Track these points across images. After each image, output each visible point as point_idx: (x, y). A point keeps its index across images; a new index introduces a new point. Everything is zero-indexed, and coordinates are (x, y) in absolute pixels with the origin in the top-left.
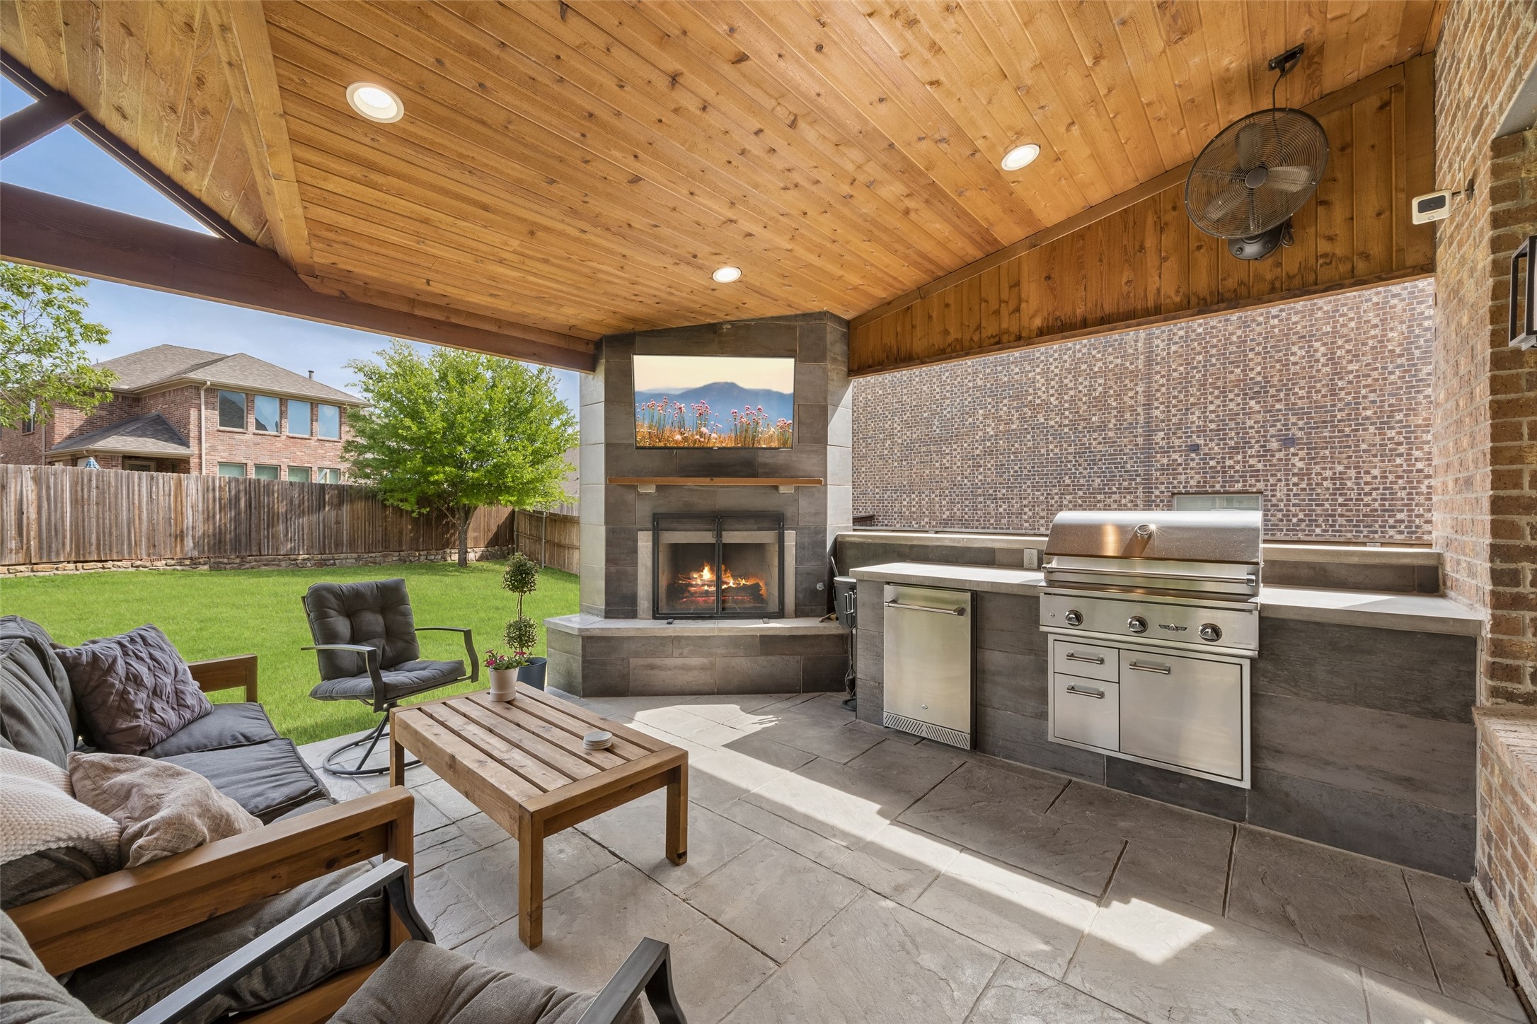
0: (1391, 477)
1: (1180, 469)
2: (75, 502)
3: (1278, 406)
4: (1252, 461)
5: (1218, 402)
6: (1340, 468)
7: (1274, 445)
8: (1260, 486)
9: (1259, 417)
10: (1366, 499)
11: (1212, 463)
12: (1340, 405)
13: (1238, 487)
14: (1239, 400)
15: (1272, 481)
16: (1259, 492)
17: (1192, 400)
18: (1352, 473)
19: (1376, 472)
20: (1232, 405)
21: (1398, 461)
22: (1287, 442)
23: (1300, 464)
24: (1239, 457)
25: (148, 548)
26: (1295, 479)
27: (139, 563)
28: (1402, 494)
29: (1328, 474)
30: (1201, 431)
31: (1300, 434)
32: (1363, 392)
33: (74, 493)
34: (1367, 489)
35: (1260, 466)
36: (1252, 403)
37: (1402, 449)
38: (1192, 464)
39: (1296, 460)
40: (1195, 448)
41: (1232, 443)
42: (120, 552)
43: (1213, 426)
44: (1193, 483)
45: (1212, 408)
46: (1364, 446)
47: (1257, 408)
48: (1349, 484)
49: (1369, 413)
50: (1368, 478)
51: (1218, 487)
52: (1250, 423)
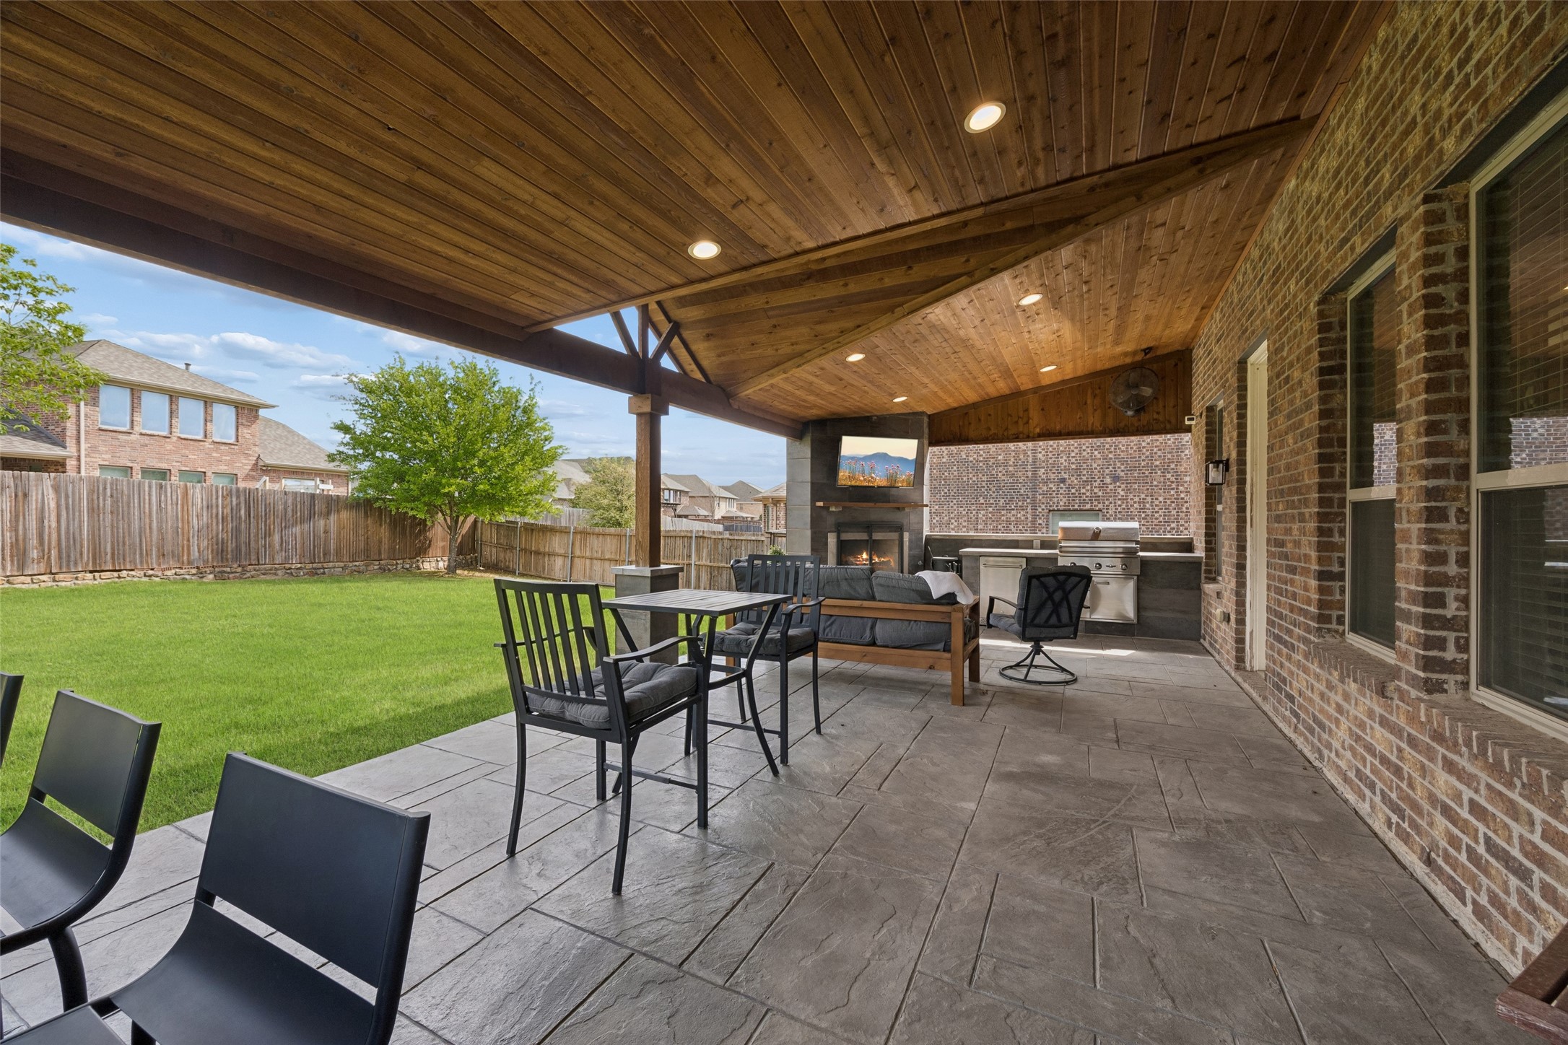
0: (1169, 502)
1: (1054, 494)
2: (92, 510)
3: (1110, 456)
4: (1096, 490)
5: (1076, 451)
6: (1143, 496)
7: (1108, 480)
8: (1100, 506)
9: (1100, 462)
10: (1157, 515)
11: (1073, 491)
12: (1143, 457)
13: (1088, 506)
14: (1089, 450)
15: (1107, 503)
16: (1100, 510)
17: (1061, 449)
18: (1149, 499)
19: (1161, 499)
20: (1084, 454)
21: (1172, 492)
22: (1116, 479)
23: (1122, 493)
24: (1089, 487)
25: (158, 557)
26: (1119, 502)
27: (151, 572)
28: (1174, 512)
29: (1137, 499)
30: (1067, 469)
31: (1122, 474)
32: (1155, 450)
33: (90, 501)
34: (1157, 509)
35: (1100, 494)
36: (1096, 453)
37: (1174, 486)
38: (1061, 491)
39: (1119, 490)
40: (1063, 481)
41: (1084, 478)
42: (133, 561)
43: (1074, 466)
44: (1062, 503)
45: (1073, 454)
46: (1155, 483)
47: (1099, 456)
48: (1148, 506)
49: (1158, 463)
50: (1157, 503)
51: (1076, 507)
52: (1095, 465)
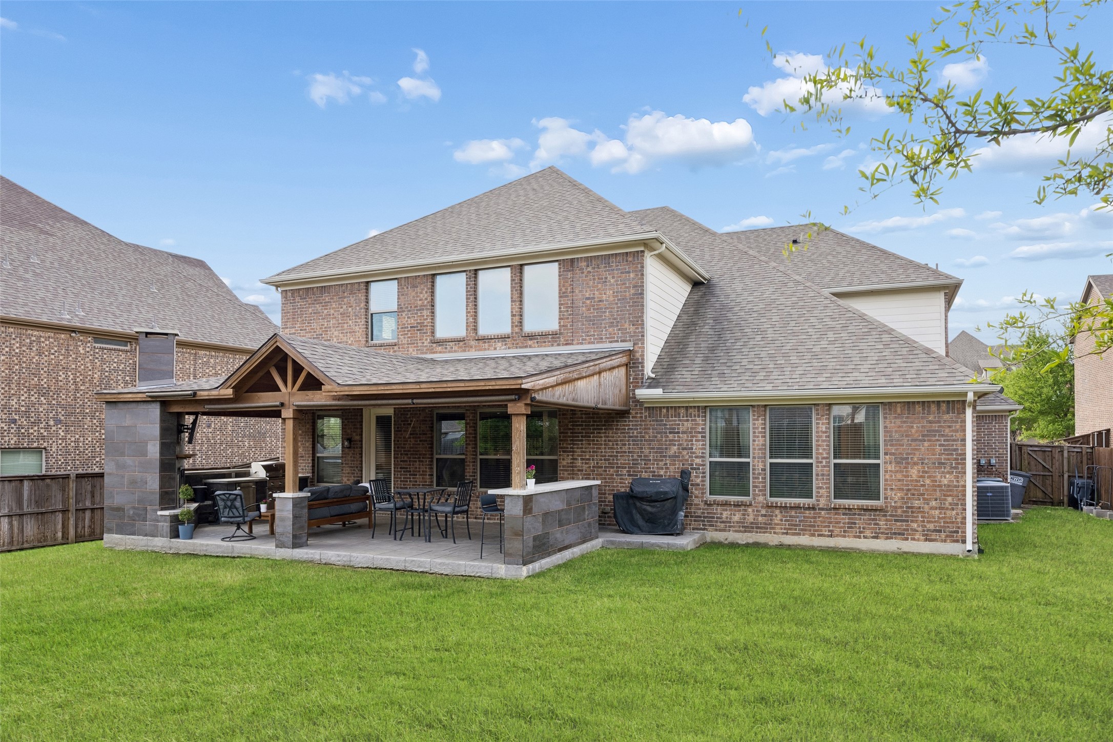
0: (95, 441)
1: (5, 434)
3: (54, 402)
4: (42, 431)
5: (26, 395)
6: (77, 436)
7: (52, 423)
8: (45, 444)
9: (45, 407)
10: (87, 452)
11: (23, 431)
12: (78, 405)
13: (35, 445)
14: (36, 396)
15: (51, 442)
16: (45, 448)
17: (12, 392)
18: (82, 439)
19: (90, 439)
20: (33, 398)
21: (97, 434)
22: (58, 422)
23: (62, 434)
24: (36, 428)
26: (60, 442)
28: (98, 449)
29: (73, 439)
30: (17, 411)
31: (62, 418)
32: (86, 400)
34: (87, 447)
35: (45, 434)
36: (42, 398)
37: (98, 429)
38: (12, 431)
39: (60, 431)
40: (14, 421)
41: (32, 420)
43: (23, 409)
44: (12, 442)
45: (23, 398)
46: (86, 427)
47: (44, 401)
48: (81, 444)
49: (88, 411)
50: (87, 442)
51: (25, 445)
52: (41, 409)
